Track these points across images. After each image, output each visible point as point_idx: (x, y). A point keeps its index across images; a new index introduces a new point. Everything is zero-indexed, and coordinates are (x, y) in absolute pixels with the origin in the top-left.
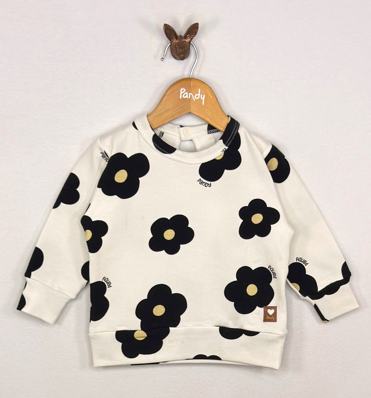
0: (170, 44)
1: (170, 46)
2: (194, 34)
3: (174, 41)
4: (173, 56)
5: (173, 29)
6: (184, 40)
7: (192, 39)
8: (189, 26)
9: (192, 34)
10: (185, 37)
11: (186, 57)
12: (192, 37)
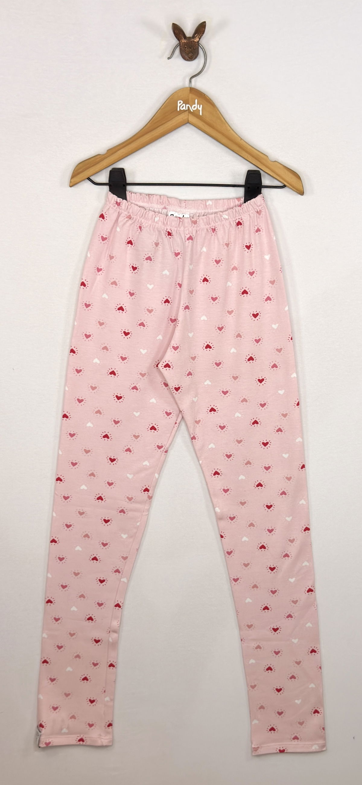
0: (179, 44)
1: (179, 47)
2: (202, 33)
3: (183, 41)
4: (182, 56)
5: (181, 28)
6: (192, 40)
7: (200, 39)
8: (197, 25)
9: (200, 33)
10: (194, 37)
11: (194, 57)
12: (200, 36)
